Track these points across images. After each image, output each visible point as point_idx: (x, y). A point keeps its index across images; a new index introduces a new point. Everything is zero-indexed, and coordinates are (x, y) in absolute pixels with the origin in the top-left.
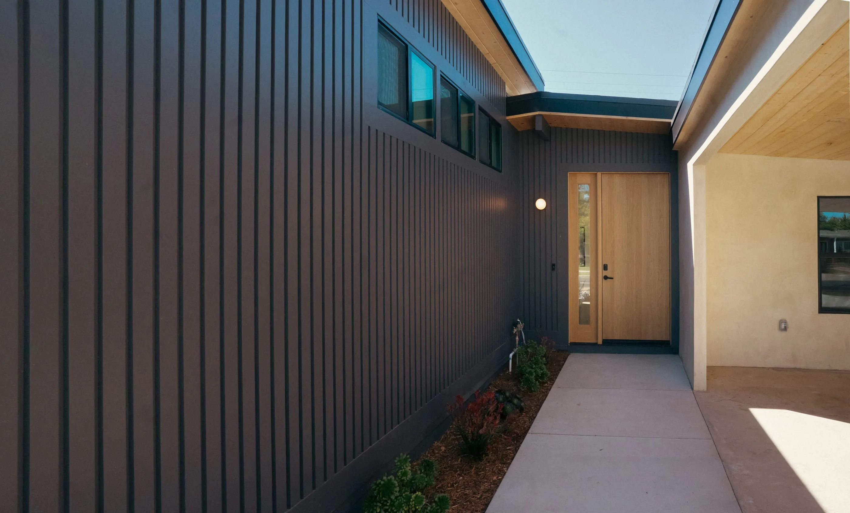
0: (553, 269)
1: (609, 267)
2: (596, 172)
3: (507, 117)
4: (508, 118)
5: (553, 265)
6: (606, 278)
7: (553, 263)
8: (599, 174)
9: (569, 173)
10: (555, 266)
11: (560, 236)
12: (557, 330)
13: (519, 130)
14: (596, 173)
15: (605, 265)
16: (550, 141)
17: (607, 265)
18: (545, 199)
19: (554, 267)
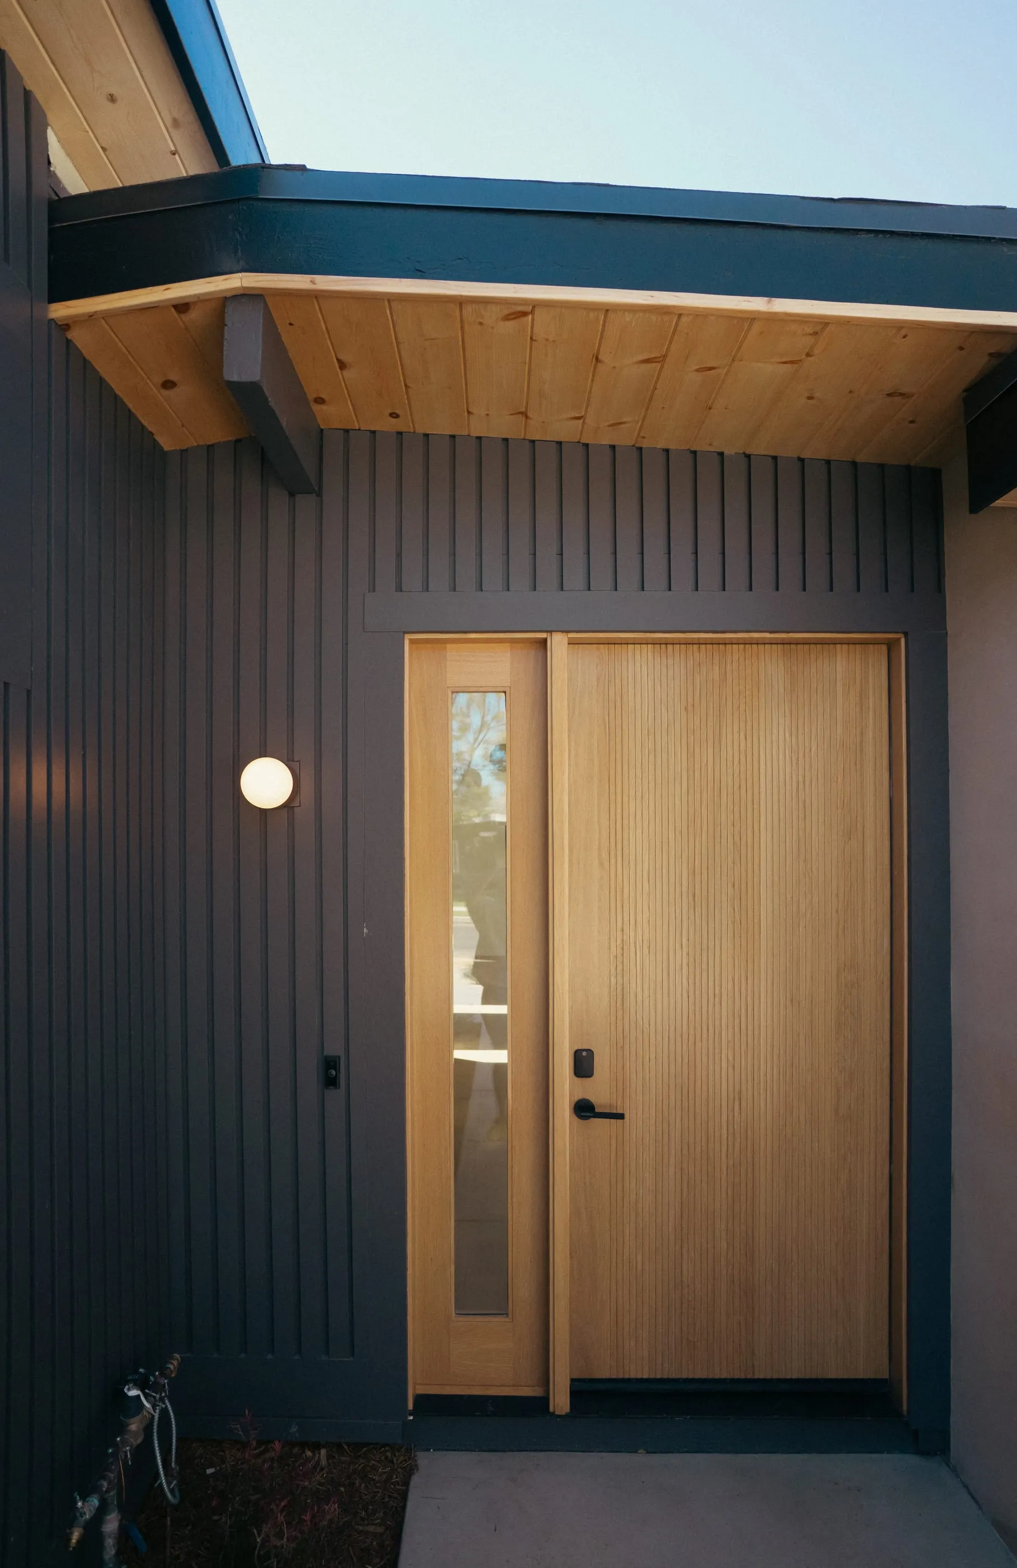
0: (331, 1082)
1: (601, 1064)
2: (544, 635)
3: (54, 306)
4: (61, 311)
5: (330, 1064)
6: (584, 1109)
7: (329, 1052)
8: (558, 643)
9: (412, 641)
10: (338, 1071)
11: (365, 930)
12: (353, 1355)
13: (166, 443)
14: (545, 640)
15: (584, 1054)
16: (319, 494)
17: (590, 1052)
18: (289, 761)
19: (333, 1072)
